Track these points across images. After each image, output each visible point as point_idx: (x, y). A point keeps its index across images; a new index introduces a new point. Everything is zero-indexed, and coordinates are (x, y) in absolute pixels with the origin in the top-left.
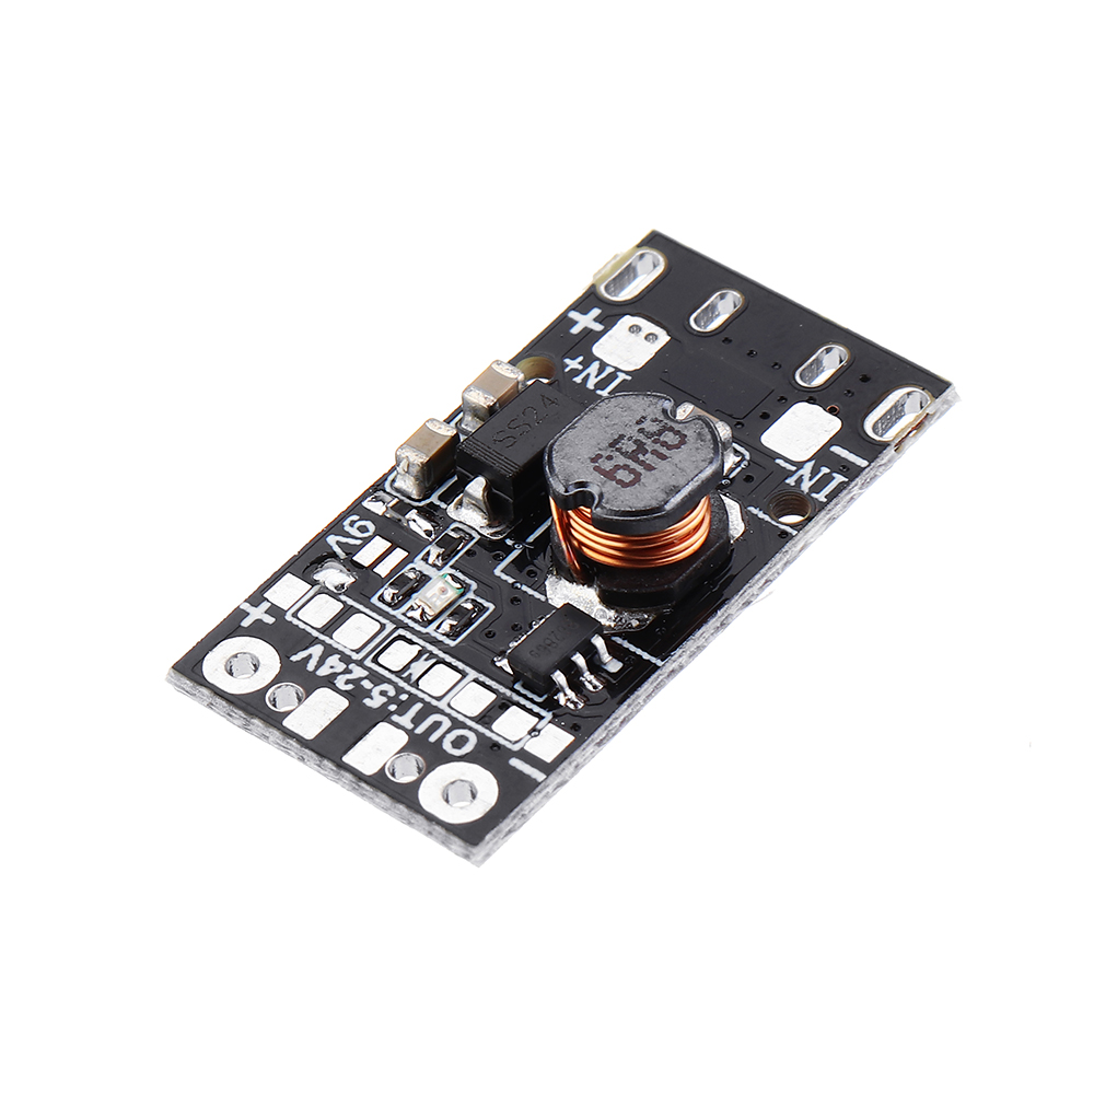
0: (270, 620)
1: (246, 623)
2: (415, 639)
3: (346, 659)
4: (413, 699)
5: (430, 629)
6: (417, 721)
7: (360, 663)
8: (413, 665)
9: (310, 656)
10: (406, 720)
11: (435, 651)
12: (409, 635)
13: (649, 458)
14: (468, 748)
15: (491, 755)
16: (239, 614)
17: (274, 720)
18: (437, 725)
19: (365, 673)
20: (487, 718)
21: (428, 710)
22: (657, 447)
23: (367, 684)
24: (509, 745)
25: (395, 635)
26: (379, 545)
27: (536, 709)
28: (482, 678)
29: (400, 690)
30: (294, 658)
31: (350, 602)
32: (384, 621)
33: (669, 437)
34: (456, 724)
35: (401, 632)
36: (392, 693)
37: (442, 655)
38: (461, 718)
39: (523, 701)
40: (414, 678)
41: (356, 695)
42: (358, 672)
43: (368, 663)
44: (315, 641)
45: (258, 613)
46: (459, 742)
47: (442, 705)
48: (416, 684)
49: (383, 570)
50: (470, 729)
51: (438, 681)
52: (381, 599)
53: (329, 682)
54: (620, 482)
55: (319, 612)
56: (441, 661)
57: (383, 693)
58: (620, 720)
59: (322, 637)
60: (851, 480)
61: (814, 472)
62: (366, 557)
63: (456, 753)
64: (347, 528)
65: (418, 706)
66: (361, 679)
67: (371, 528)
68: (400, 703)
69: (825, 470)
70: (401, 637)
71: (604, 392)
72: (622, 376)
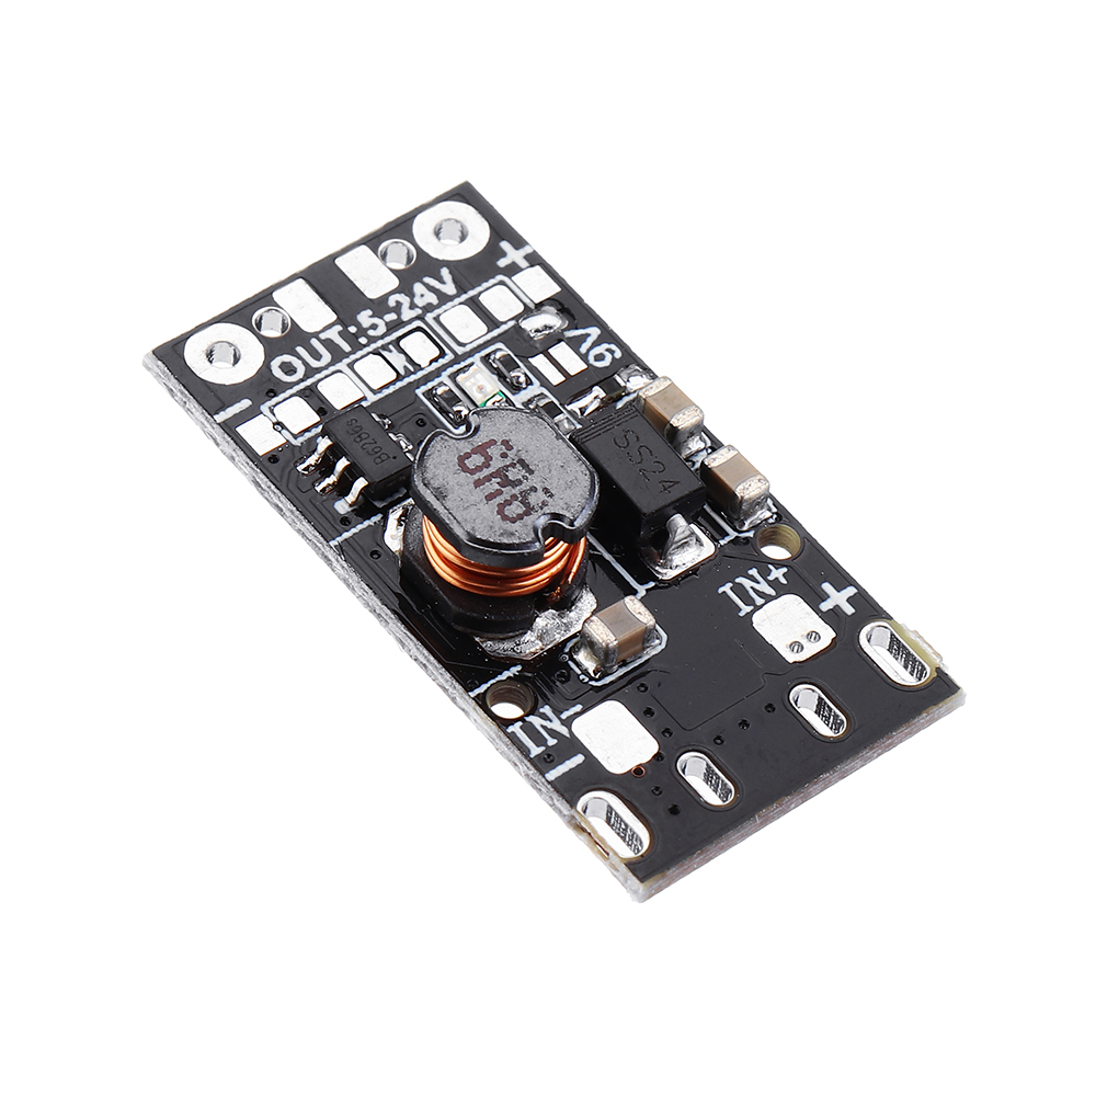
0: (502, 263)
1: (505, 245)
2: (435, 365)
3: (429, 308)
4: (356, 347)
5: (444, 377)
6: (328, 344)
7: (420, 318)
8: (402, 356)
9: (443, 282)
10: (333, 334)
11: (413, 378)
12: (442, 362)
13: (494, 485)
14: (278, 373)
15: (264, 388)
16: (519, 243)
17: (373, 241)
18: (317, 356)
19: (405, 319)
20: (311, 395)
21: (338, 355)
22: (506, 496)
23: (391, 317)
24: (269, 403)
25: (447, 351)
26: (574, 365)
27: (308, 435)
28: (366, 403)
29: (372, 340)
30: (445, 272)
31: (503, 328)
32: (468, 348)
33: (516, 509)
34: (310, 371)
35: (450, 356)
36: (371, 332)
37: (407, 380)
38: (318, 376)
39: (321, 427)
40: (385, 353)
41: (379, 306)
42: (409, 314)
43: (418, 323)
44: (461, 290)
45: (513, 255)
46: (288, 369)
47: (342, 365)
48: (376, 352)
49: (539, 361)
50: (297, 383)
51: (376, 372)
52: (499, 351)
53: (405, 287)
54: (468, 456)
55: (500, 301)
56: (399, 377)
57: (374, 327)
58: (278, 503)
60: (531, 760)
61: (553, 733)
62: (561, 352)
63: (275, 364)
64: (606, 346)
65: (347, 348)
66: (399, 314)
67: (599, 364)
68: (356, 336)
69: (552, 742)
70: (442, 354)
71: (727, 588)
72: (746, 609)
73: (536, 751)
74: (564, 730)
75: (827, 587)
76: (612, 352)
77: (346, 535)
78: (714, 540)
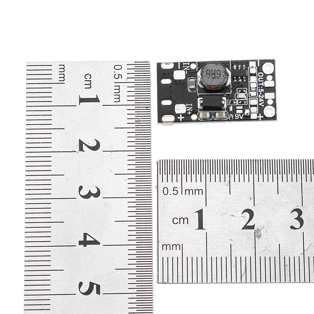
0: (260, 114)
1: (263, 117)
2: (249, 94)
3: (259, 100)
5: (246, 93)
6: (261, 83)
7: (258, 97)
8: (253, 91)
9: (262, 104)
10: (262, 84)
11: (249, 89)
12: (249, 95)
13: (213, 72)
14: (261, 73)
15: (260, 69)
16: (262, 119)
17: (274, 100)
18: (260, 80)
19: (259, 95)
20: (255, 75)
21: (259, 82)
22: (211, 72)
23: (261, 94)
24: (257, 68)
26: (238, 112)
27: (249, 70)
28: (249, 80)
29: (259, 89)
30: (263, 106)
31: (250, 107)
32: (249, 100)
33: (208, 72)
34: (258, 77)
35: (249, 97)
36: (260, 89)
37: (249, 88)
38: (257, 77)
39: (249, 72)
40: (255, 89)
41: (263, 93)
42: (260, 96)
43: (257, 96)
44: (259, 106)
45: (260, 117)
46: (261, 75)
47: (257, 82)
48: (256, 88)
49: (241, 107)
50: (258, 74)
51: (253, 86)
52: (246, 103)
53: (264, 99)
54: (220, 72)
55: (254, 109)
56: (250, 88)
57: (260, 90)
59: (258, 105)
60: (183, 62)
62: (241, 111)
63: (263, 74)
64: (238, 118)
65: (259, 84)
66: (260, 95)
67: (236, 115)
68: (260, 87)
69: (184, 67)
70: (250, 96)
71: (192, 105)
72: (187, 105)
73: (184, 64)
74: (184, 69)
75: (183, 118)
76: (237, 118)
77: (230, 64)
78: (199, 109)
